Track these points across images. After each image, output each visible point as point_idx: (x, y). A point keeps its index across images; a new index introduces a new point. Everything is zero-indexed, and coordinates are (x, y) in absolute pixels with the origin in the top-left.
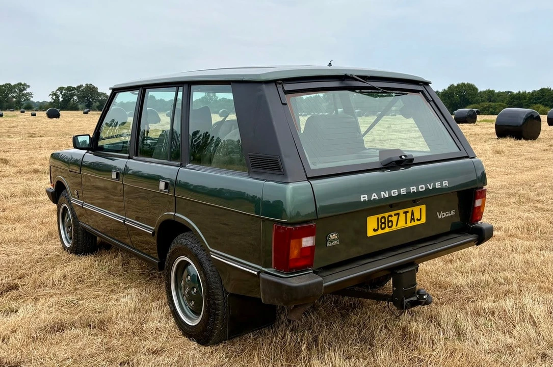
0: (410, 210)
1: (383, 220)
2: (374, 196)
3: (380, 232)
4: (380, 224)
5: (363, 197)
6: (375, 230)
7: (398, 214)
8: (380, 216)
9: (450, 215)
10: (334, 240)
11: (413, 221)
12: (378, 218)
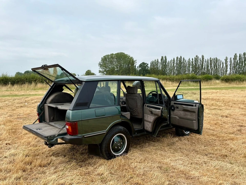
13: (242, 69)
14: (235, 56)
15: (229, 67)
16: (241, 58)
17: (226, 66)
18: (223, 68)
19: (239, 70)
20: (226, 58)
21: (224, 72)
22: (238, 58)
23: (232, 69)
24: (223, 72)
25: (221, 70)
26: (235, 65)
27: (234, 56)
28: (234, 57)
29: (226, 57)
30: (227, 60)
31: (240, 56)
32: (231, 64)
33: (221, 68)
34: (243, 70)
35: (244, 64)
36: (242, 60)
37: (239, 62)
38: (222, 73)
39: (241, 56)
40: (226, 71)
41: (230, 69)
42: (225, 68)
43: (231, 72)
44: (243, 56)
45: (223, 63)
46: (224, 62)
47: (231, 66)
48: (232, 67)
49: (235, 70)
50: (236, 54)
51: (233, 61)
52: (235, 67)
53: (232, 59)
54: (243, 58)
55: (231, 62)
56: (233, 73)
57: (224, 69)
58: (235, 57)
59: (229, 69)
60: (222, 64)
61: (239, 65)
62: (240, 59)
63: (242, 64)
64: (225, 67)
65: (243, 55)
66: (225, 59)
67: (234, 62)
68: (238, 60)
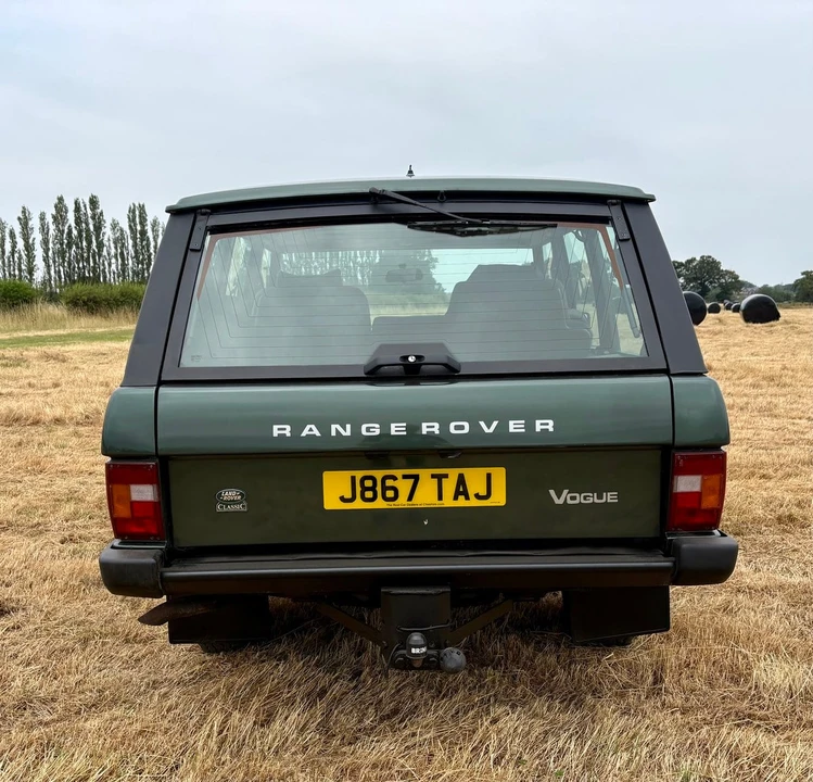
0: (454, 473)
1: (368, 483)
2: (311, 430)
3: (359, 504)
4: (358, 489)
5: (279, 429)
6: (343, 499)
7: (416, 478)
8: (359, 474)
9: (597, 501)
10: (234, 502)
11: (461, 498)
12: (353, 478)
13: (92, 264)
14: (60, 206)
15: (39, 252)
16: (83, 218)
17: (29, 248)
18: (16, 255)
19: (81, 265)
20: (24, 212)
21: (20, 274)
22: (71, 217)
23: (54, 262)
24: (17, 272)
25: (10, 266)
26: (62, 244)
27: (56, 207)
28: (54, 213)
29: (21, 209)
30: (30, 223)
31: (77, 209)
32: (45, 242)
33: (7, 254)
34: (94, 267)
35: (94, 244)
36: (87, 224)
37: (75, 232)
38: (15, 276)
39: (83, 209)
40: (31, 271)
41: (46, 260)
42: (24, 257)
43: (49, 273)
44: (89, 212)
45: (12, 235)
46: (18, 230)
47: (46, 251)
48: (50, 253)
49: (64, 267)
50: (61, 200)
51: (52, 227)
52: (62, 253)
53: (49, 219)
54: (90, 221)
55: (44, 229)
56: (60, 277)
57: (20, 258)
58: (58, 212)
59: (39, 262)
60: (8, 240)
61: (77, 248)
62: (78, 221)
63: (90, 243)
64: (22, 253)
65: (88, 207)
66: (19, 219)
67: (59, 230)
68: (73, 225)
